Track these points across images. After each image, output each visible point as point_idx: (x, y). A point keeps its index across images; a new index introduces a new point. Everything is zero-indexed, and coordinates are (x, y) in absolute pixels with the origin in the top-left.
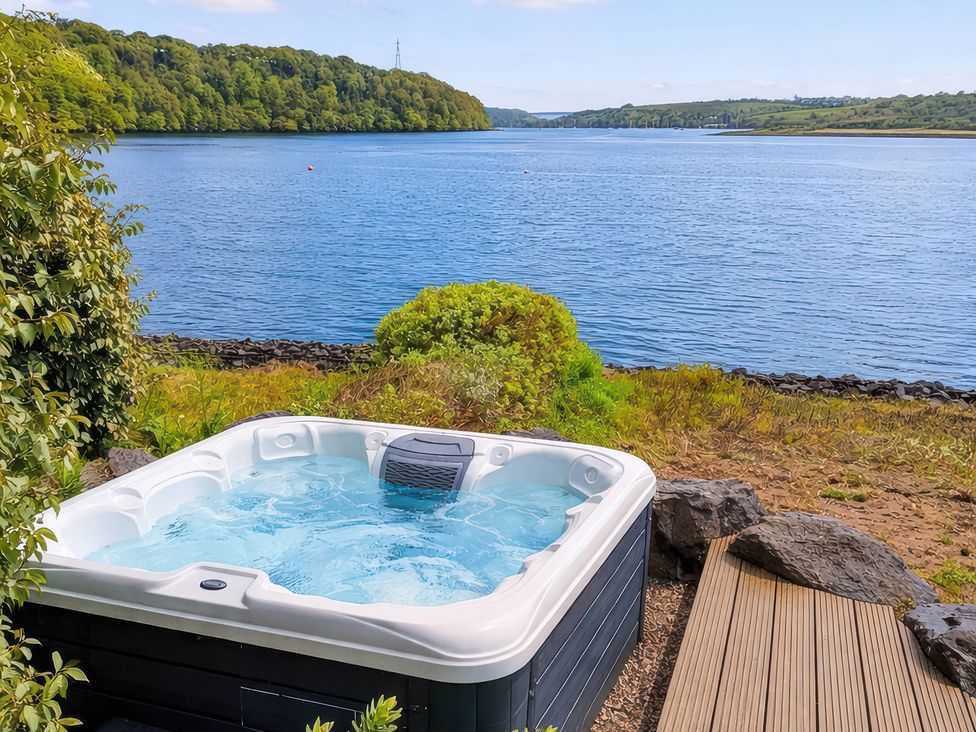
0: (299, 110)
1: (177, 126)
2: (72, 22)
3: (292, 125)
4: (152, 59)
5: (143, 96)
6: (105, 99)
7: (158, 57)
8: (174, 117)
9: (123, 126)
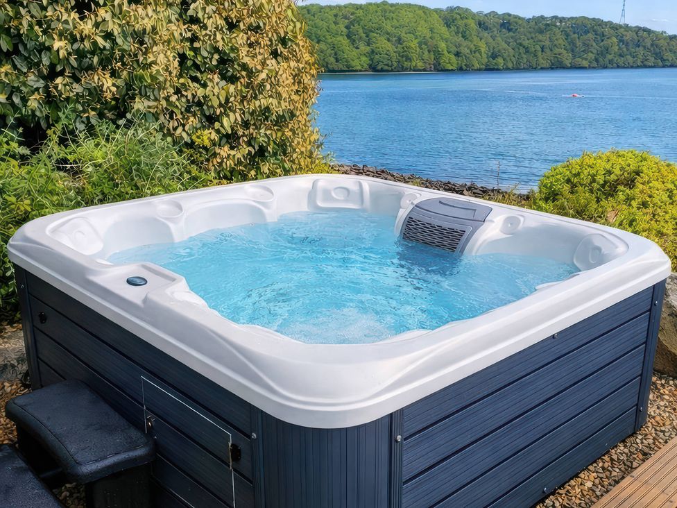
0: (590, 54)
1: (510, 65)
2: (455, 8)
3: (585, 63)
4: (499, 27)
5: (491, 49)
6: (468, 51)
7: (503, 25)
8: (509, 61)
9: (477, 66)
